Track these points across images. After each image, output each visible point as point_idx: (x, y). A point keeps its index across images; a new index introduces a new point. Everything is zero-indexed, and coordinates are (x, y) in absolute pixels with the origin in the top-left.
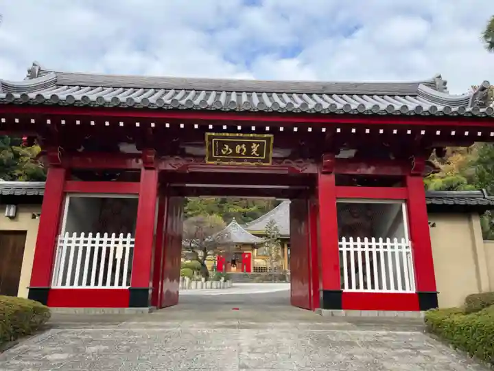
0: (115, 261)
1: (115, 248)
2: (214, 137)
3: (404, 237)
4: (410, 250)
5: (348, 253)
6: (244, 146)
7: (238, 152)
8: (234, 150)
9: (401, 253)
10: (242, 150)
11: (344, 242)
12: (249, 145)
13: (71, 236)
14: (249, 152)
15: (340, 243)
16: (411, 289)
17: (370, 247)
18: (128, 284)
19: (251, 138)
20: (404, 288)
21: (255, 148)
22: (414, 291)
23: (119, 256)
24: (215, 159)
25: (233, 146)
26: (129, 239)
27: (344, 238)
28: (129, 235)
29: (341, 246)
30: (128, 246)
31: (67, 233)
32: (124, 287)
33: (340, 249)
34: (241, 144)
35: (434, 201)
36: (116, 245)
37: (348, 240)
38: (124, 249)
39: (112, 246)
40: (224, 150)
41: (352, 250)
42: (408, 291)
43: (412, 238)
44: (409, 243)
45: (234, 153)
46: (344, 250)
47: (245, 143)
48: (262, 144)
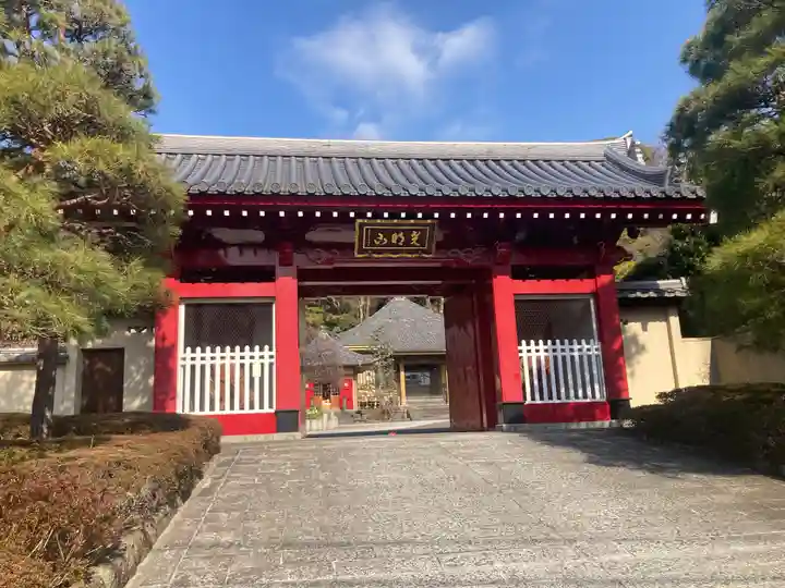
0: (252, 380)
1: (251, 364)
2: (366, 224)
3: (593, 338)
4: (600, 353)
5: (530, 358)
6: (401, 235)
7: (394, 241)
8: (390, 239)
9: (589, 357)
10: (399, 239)
11: (524, 347)
12: (408, 233)
13: (193, 351)
14: (408, 242)
15: (519, 348)
16: (601, 396)
17: (554, 350)
18: (271, 407)
19: (410, 225)
20: (594, 396)
21: (415, 236)
22: (605, 399)
23: (257, 374)
24: (366, 251)
25: (388, 234)
26: (266, 353)
27: (524, 342)
28: (267, 347)
29: (521, 351)
30: (267, 361)
31: (189, 349)
32: (267, 410)
33: (520, 355)
34: (398, 232)
35: (626, 295)
36: (251, 361)
37: (528, 344)
38: (262, 364)
39: (247, 362)
40: (378, 240)
41: (534, 355)
42: (598, 399)
43: (601, 339)
44: (599, 345)
45: (390, 243)
46: (524, 355)
47: (403, 231)
48: (424, 232)
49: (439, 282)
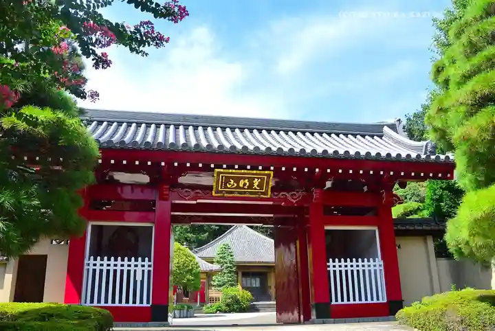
0: (135, 282)
1: (135, 271)
2: (222, 173)
3: (378, 257)
4: (382, 268)
5: (335, 271)
6: (247, 181)
7: (241, 185)
8: (238, 184)
9: (375, 271)
10: (245, 184)
11: (331, 263)
12: (251, 180)
13: (95, 259)
14: (251, 186)
15: (328, 264)
16: (383, 299)
17: (352, 266)
18: (148, 302)
19: (253, 174)
20: (378, 299)
21: (256, 182)
22: (385, 301)
23: (139, 278)
24: (221, 192)
25: (237, 180)
26: (146, 263)
27: (331, 260)
28: (147, 259)
29: (329, 266)
30: (146, 269)
31: (92, 257)
32: (145, 304)
33: (328, 269)
34: (244, 179)
35: (399, 227)
36: (135, 268)
38: (143, 271)
39: (132, 269)
40: (230, 184)
41: (337, 269)
42: (381, 301)
43: (383, 258)
44: (382, 263)
45: (238, 187)
46: (331, 269)
47: (248, 178)
48: (262, 179)
49: (272, 215)
